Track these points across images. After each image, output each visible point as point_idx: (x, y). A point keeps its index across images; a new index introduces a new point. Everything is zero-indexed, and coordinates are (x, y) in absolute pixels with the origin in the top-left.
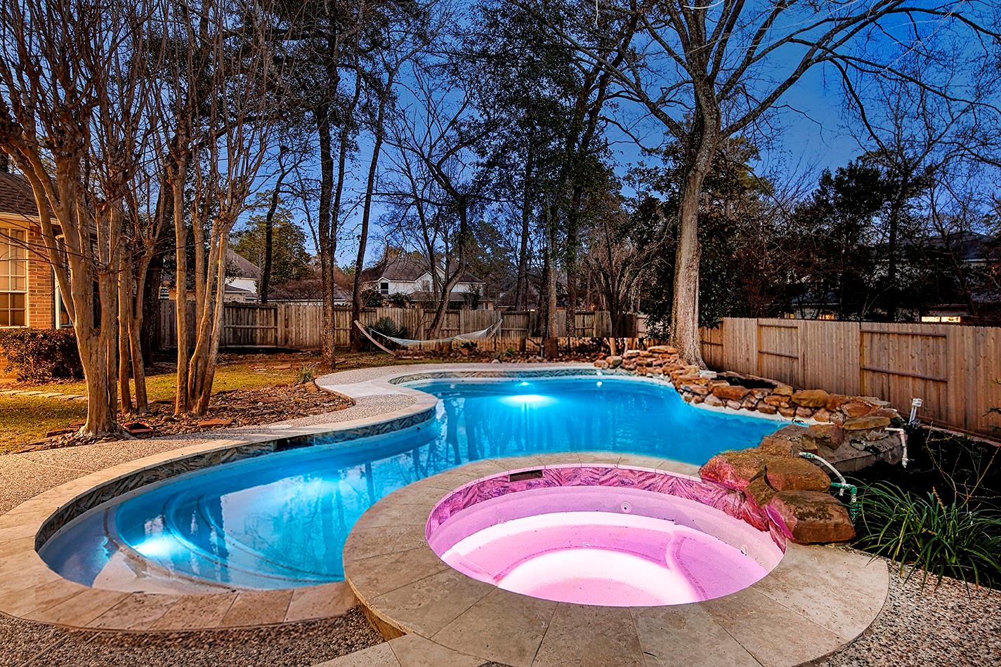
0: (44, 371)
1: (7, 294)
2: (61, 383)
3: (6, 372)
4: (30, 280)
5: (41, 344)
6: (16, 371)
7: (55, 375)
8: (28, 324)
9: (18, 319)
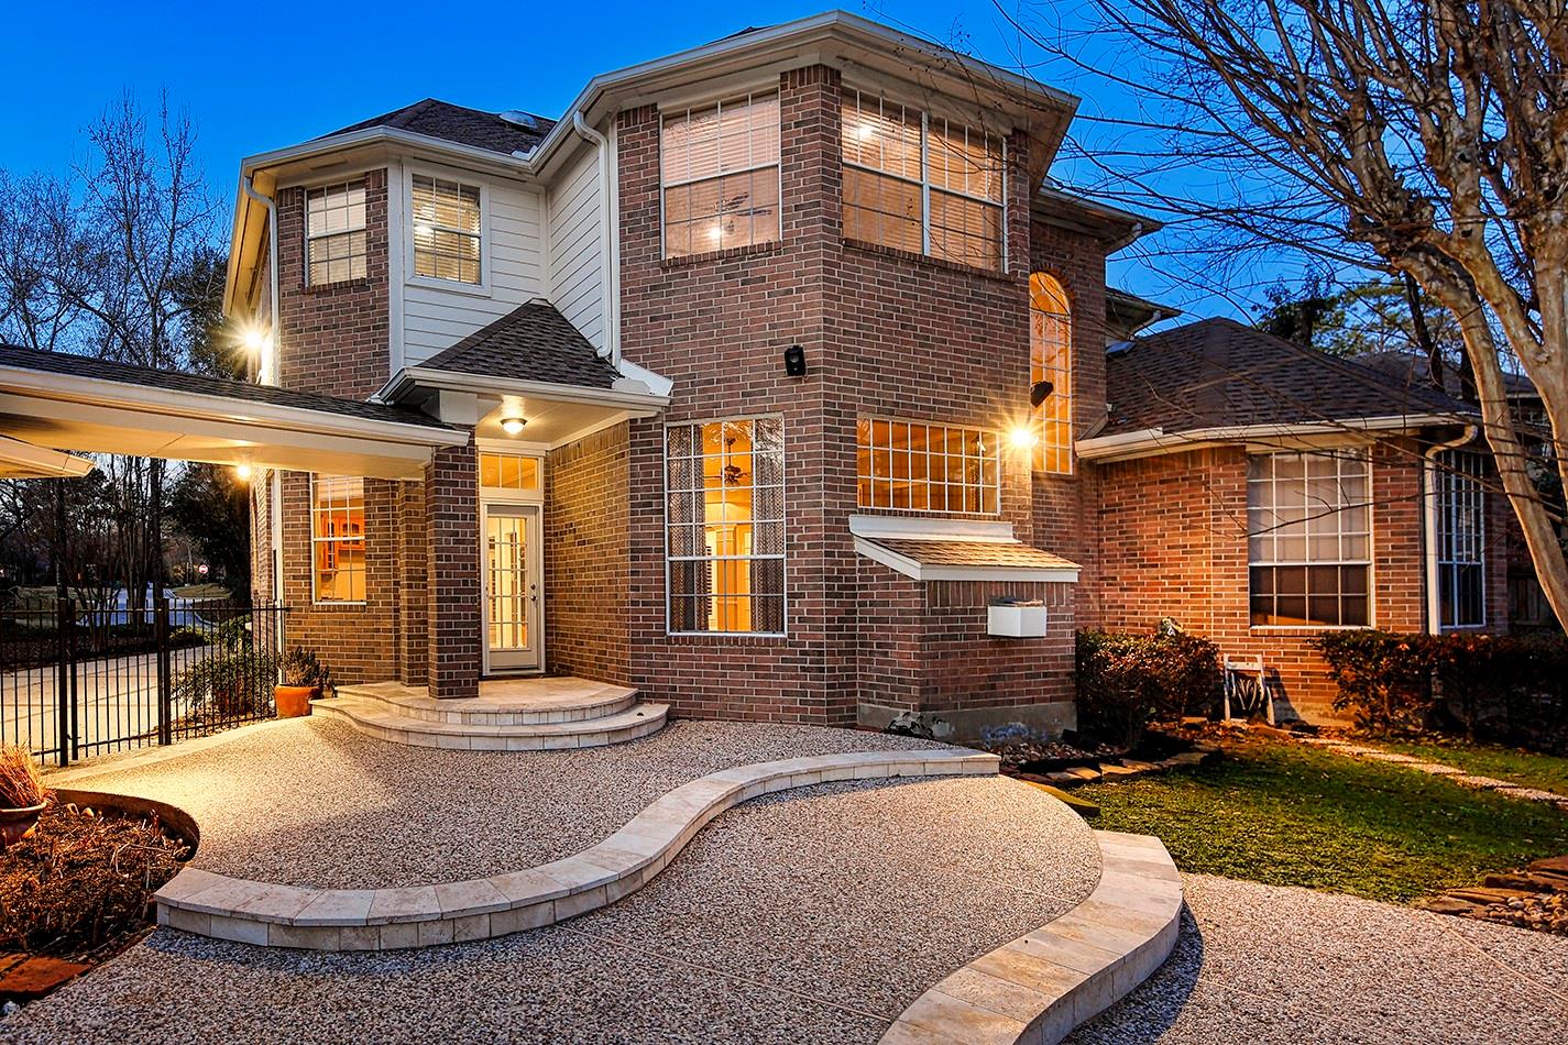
0: (1406, 716)
1: (1336, 566)
2: (1445, 745)
3: (1336, 708)
4: (1377, 541)
5: (1405, 665)
6: (1354, 708)
7: (1430, 725)
8: (1373, 625)
9: (1357, 613)
